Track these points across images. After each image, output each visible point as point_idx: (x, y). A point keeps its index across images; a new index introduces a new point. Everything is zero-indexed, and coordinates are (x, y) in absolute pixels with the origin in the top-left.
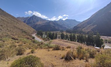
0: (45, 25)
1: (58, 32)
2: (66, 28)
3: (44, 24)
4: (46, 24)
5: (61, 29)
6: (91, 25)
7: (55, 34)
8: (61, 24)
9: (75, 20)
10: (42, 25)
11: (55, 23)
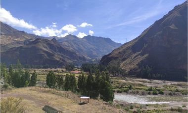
0: (21, 47)
1: (60, 70)
2: (84, 59)
3: (18, 46)
4: (25, 46)
5: (69, 61)
6: (139, 54)
7: (31, 75)
8: (71, 49)
9: (108, 40)
10: (10, 47)
11: (52, 43)
